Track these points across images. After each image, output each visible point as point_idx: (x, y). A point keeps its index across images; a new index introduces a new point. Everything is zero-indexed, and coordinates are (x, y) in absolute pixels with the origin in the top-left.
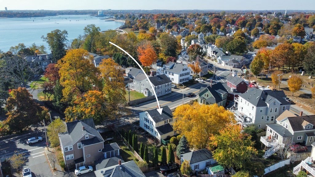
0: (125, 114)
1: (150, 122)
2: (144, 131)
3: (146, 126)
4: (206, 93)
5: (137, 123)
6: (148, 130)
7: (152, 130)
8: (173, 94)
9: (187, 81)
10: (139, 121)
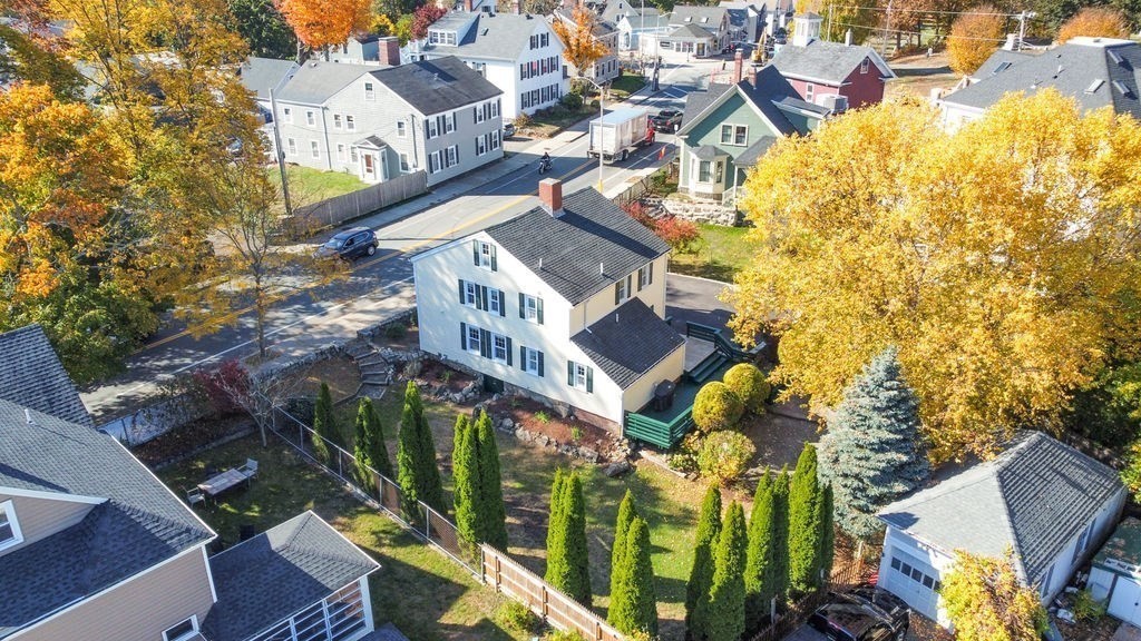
0: (291, 283)
1: (512, 303)
2: (461, 374)
3: (481, 340)
4: (733, 121)
5: (400, 329)
6: (499, 369)
7: (539, 362)
8: (516, 164)
9: (552, 103)
10: (410, 318)
